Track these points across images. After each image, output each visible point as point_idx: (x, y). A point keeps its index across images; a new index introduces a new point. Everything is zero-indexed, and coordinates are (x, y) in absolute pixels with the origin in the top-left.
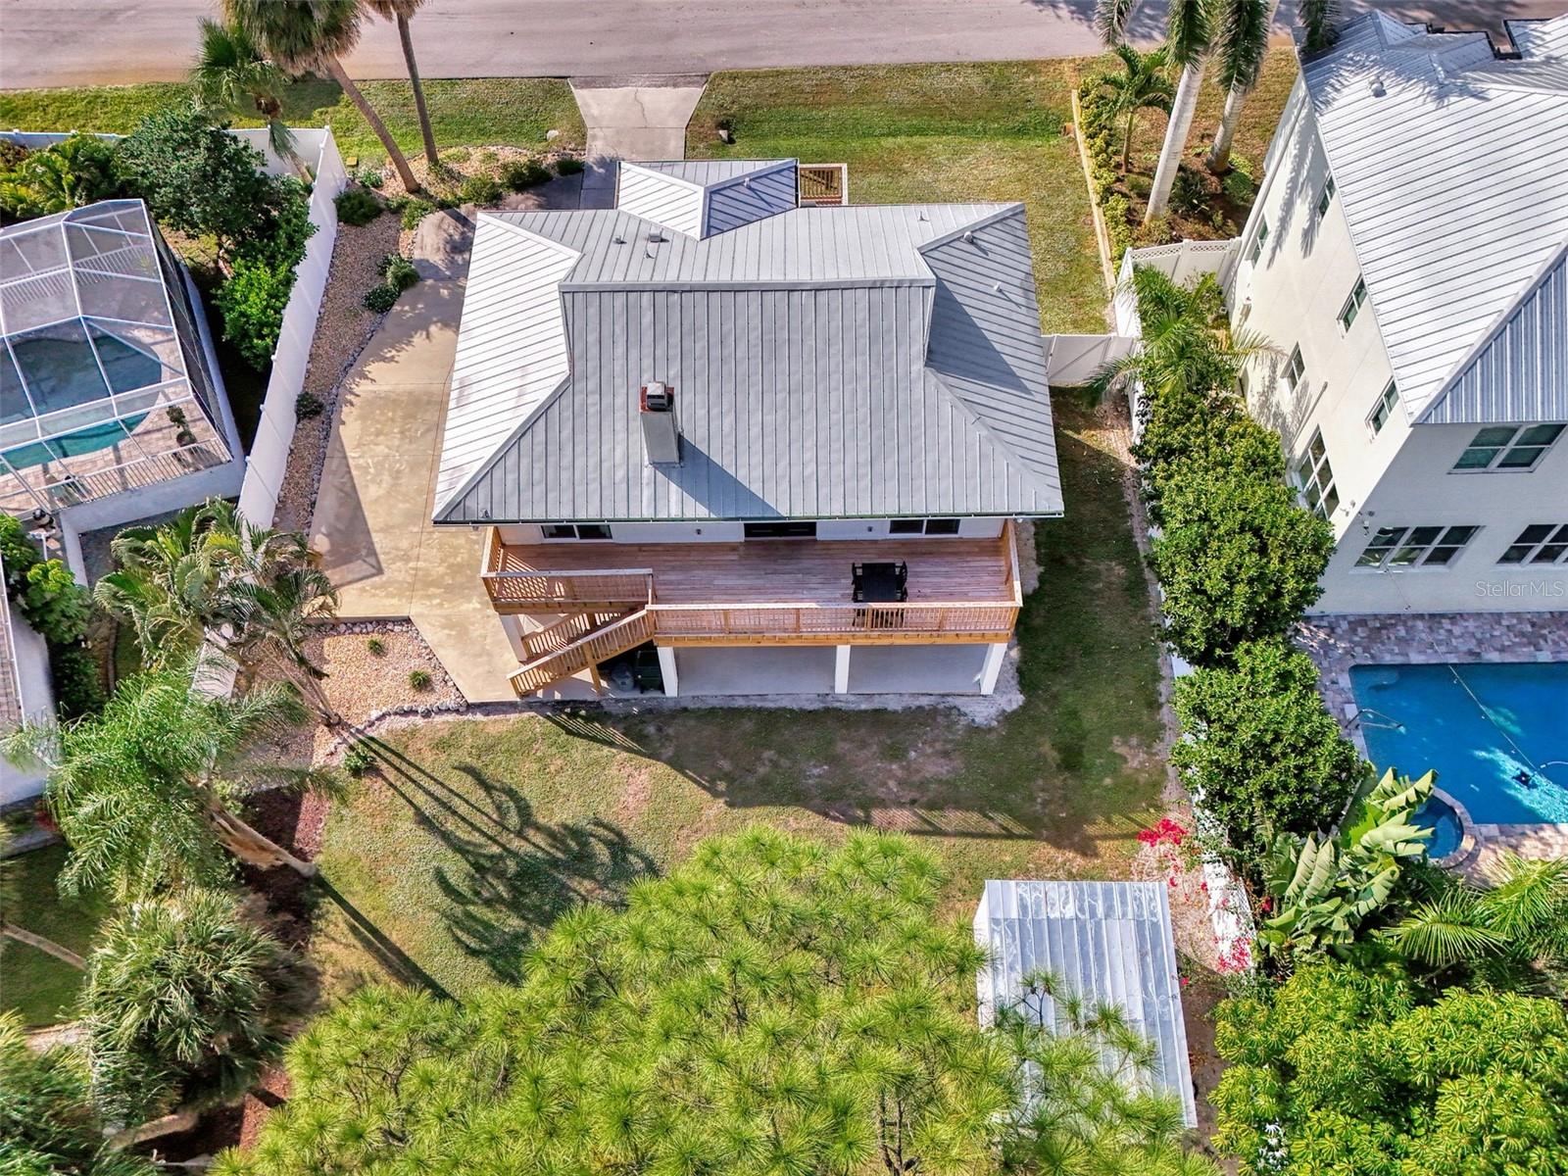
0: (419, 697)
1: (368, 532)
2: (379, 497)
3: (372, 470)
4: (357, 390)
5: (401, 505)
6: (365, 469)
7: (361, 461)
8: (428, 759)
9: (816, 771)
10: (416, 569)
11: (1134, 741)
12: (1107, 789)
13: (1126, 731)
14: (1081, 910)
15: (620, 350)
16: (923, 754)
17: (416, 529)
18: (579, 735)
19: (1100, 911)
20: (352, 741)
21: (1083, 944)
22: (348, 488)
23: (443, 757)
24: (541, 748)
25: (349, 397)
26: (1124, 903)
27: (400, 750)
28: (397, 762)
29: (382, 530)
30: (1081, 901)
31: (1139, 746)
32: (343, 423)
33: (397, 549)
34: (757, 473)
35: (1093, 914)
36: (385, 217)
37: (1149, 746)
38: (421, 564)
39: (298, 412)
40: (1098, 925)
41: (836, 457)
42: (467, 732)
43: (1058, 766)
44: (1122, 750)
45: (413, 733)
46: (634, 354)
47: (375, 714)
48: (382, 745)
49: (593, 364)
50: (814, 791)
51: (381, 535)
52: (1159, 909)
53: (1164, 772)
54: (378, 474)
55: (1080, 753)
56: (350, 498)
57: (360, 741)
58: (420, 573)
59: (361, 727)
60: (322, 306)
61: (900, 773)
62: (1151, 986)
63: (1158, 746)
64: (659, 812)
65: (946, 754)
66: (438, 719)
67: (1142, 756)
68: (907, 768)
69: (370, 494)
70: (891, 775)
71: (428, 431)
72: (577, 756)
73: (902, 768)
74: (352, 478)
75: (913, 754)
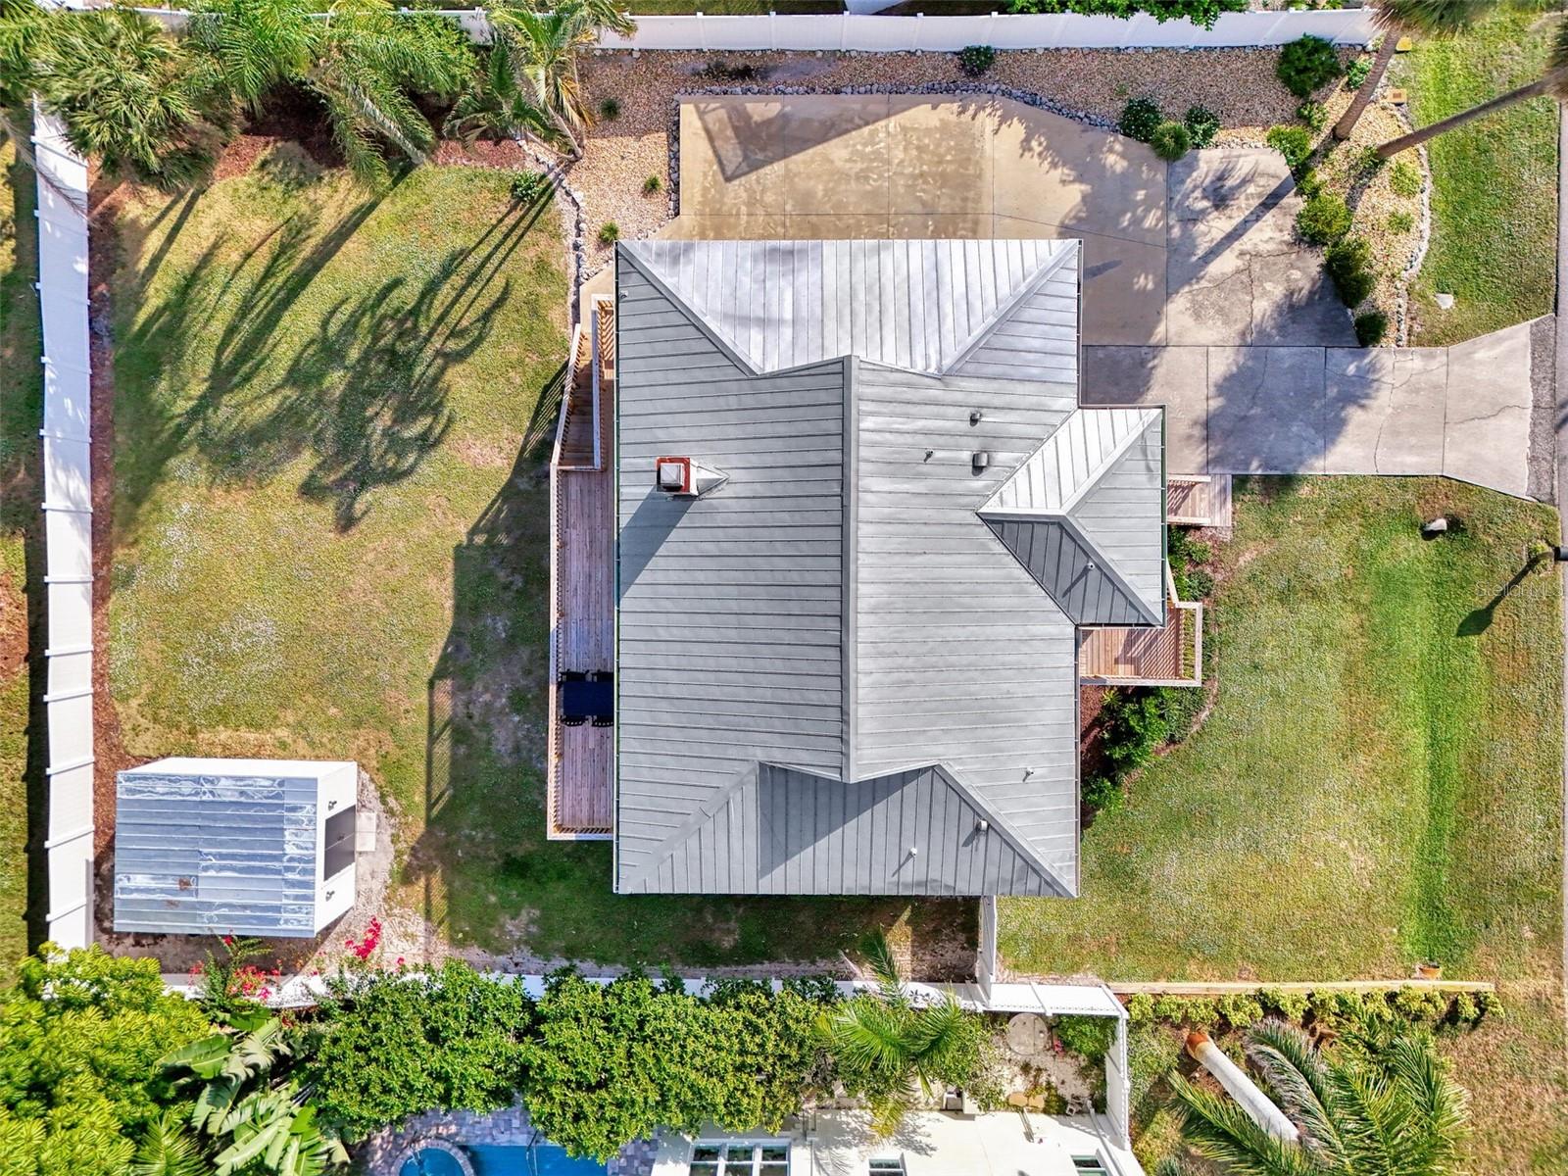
0: (594, 237)
1: (785, 156)
2: (832, 162)
3: (869, 149)
4: (982, 115)
5: (821, 187)
6: (872, 140)
7: (882, 135)
8: (527, 253)
9: (499, 625)
10: (738, 215)
11: (533, 929)
12: (484, 898)
13: (543, 922)
14: (291, 860)
15: (782, 429)
16: (517, 727)
17: (788, 208)
18: (543, 396)
19: (290, 876)
20: (551, 177)
21: (263, 857)
22: (845, 126)
23: (529, 268)
24: (531, 361)
25: (973, 107)
26: (297, 897)
27: (537, 225)
28: (524, 224)
29: (788, 170)
30: (300, 860)
31: (528, 933)
32: (934, 108)
33: (763, 192)
34: (660, 577)
35: (288, 869)
36: (1291, 103)
37: (526, 943)
38: (744, 218)
39: (968, 50)
40: (278, 872)
41: (674, 662)
42: (555, 288)
43: (508, 855)
44: (524, 916)
45: (556, 236)
46: (778, 444)
47: (578, 196)
48: (544, 206)
49: (768, 400)
50: (480, 624)
51: (782, 172)
52: (290, 927)
53: (499, 952)
54: (863, 156)
55: (523, 876)
56: (829, 130)
57: (550, 184)
58: (732, 220)
59: (564, 184)
60: (1137, 49)
61: (498, 705)
62: (225, 911)
63: (527, 952)
64: (462, 478)
65: (517, 749)
66: (572, 258)
67: (517, 935)
68: (501, 712)
69: (837, 150)
70: (496, 696)
71: (924, 204)
72: (524, 397)
73: (503, 707)
74: (859, 127)
75: (517, 719)
